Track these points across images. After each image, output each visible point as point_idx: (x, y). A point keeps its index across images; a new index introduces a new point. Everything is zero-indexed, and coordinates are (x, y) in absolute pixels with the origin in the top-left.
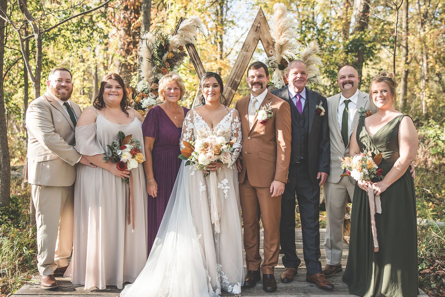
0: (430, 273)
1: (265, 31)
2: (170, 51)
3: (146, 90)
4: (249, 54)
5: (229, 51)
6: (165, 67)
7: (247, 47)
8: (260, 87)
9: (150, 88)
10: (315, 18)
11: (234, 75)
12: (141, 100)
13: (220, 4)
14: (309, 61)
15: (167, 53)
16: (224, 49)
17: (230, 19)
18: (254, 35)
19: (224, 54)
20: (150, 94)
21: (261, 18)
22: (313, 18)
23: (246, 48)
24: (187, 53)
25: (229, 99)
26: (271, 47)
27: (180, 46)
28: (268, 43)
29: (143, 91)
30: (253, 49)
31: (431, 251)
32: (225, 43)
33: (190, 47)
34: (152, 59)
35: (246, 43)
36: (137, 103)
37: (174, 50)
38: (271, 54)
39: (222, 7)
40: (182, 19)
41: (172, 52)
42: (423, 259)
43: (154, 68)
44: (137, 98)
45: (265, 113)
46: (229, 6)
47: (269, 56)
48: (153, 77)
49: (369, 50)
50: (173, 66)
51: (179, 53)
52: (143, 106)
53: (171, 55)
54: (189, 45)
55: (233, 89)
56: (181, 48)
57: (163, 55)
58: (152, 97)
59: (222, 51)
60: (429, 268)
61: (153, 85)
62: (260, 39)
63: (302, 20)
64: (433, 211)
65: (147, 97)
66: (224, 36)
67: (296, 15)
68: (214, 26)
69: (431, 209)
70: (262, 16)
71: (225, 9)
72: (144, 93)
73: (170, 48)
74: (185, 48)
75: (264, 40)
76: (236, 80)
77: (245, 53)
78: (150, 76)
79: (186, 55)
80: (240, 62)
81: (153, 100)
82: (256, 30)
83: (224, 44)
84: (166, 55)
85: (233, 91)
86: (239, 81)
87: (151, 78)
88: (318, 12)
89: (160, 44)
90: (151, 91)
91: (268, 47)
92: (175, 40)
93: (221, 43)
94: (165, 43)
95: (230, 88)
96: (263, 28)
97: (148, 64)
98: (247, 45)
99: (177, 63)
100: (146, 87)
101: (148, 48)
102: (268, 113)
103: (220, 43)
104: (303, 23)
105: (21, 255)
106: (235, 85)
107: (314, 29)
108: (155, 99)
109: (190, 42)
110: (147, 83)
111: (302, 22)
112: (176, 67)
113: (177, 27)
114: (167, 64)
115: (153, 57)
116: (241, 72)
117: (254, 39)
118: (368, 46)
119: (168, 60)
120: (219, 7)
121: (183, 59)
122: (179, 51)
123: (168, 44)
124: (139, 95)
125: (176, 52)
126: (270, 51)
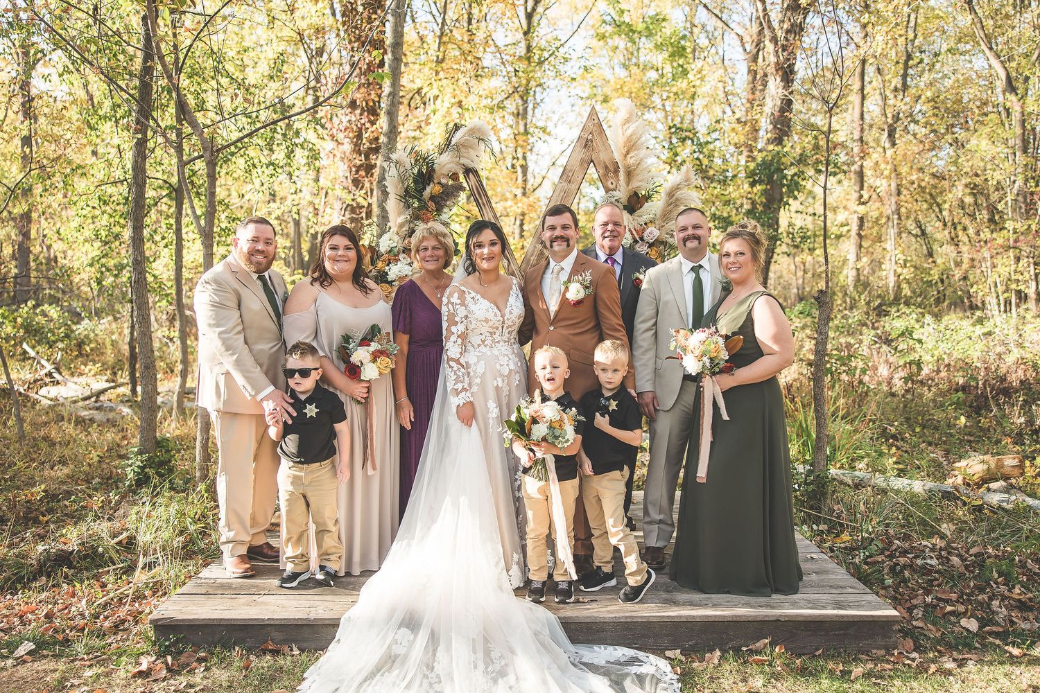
0: (883, 562)
1: (601, 147)
2: (436, 181)
3: (396, 250)
4: (574, 187)
5: (538, 181)
6: (428, 210)
7: (570, 174)
8: (565, 243)
9: (400, 246)
10: (695, 120)
12: (387, 268)
13: (522, 98)
14: (677, 199)
15: (432, 185)
16: (529, 176)
17: (541, 124)
18: (581, 154)
19: (529, 186)
20: (401, 256)
21: (593, 125)
22: (692, 121)
23: (568, 176)
24: (465, 185)
26: (611, 174)
27: (454, 174)
28: (606, 167)
29: (390, 251)
30: (581, 178)
31: (887, 525)
32: (531, 166)
33: (471, 175)
34: (406, 196)
35: (568, 168)
36: (379, 271)
37: (443, 181)
38: (611, 187)
39: (526, 102)
40: (457, 127)
41: (440, 183)
42: (873, 539)
43: (409, 212)
44: (380, 264)
46: (538, 101)
47: (607, 190)
48: (406, 227)
49: (791, 180)
50: (442, 207)
51: (452, 186)
52: (390, 278)
53: (438, 189)
54: (468, 171)
56: (454, 176)
57: (424, 189)
58: (405, 262)
59: (525, 181)
60: (882, 553)
61: (405, 241)
62: (592, 161)
63: (672, 125)
64: (896, 463)
65: (397, 261)
66: (528, 154)
67: (661, 114)
68: (512, 136)
69: (894, 459)
70: (596, 121)
71: (531, 106)
72: (392, 254)
73: (435, 176)
74: (462, 179)
75: (599, 162)
77: (565, 185)
78: (401, 226)
79: (463, 189)
81: (407, 267)
82: (586, 145)
83: (530, 170)
84: (428, 189)
87: (403, 229)
88: (700, 110)
89: (419, 170)
90: (404, 252)
91: (606, 175)
92: (445, 163)
93: (525, 168)
94: (428, 168)
96: (597, 142)
97: (399, 205)
98: (570, 171)
99: (448, 203)
100: (395, 245)
101: (400, 176)
102: (585, 288)
103: (522, 166)
104: (673, 130)
105: (181, 533)
107: (693, 141)
109: (471, 165)
110: (396, 238)
111: (670, 128)
112: (446, 210)
113: (449, 141)
114: (431, 205)
115: (407, 192)
117: (582, 161)
118: (790, 172)
119: (432, 198)
120: (520, 102)
121: (459, 196)
122: (451, 182)
123: (433, 170)
124: (383, 258)
125: (447, 185)
126: (609, 183)
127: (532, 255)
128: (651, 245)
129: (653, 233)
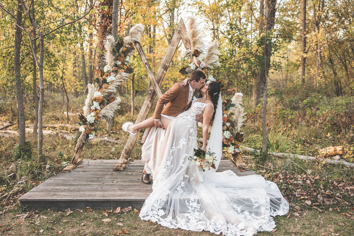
1: (184, 33)
2: (124, 46)
3: (110, 71)
4: (174, 48)
6: (121, 57)
7: (173, 43)
9: (111, 70)
11: (165, 61)
12: (106, 78)
14: (212, 52)
15: (123, 47)
18: (177, 36)
20: (112, 73)
21: (182, 25)
23: (172, 44)
24: (135, 47)
25: (162, 76)
26: (188, 43)
28: (186, 40)
30: (177, 44)
33: (137, 44)
34: (114, 52)
35: (173, 41)
36: (104, 79)
37: (127, 46)
40: (132, 26)
41: (125, 47)
43: (114, 58)
44: (104, 77)
47: (187, 49)
48: (113, 63)
50: (126, 56)
51: (130, 48)
52: (107, 82)
53: (125, 49)
54: (136, 42)
55: (164, 70)
56: (131, 44)
57: (120, 49)
58: (113, 76)
61: (113, 68)
62: (181, 38)
65: (110, 75)
70: (183, 23)
72: (108, 73)
73: (124, 44)
74: (133, 44)
75: (184, 39)
76: (166, 64)
77: (172, 47)
78: (111, 63)
79: (134, 49)
80: (169, 53)
82: (179, 33)
84: (121, 49)
85: (165, 72)
86: (168, 65)
87: (112, 64)
89: (118, 42)
90: (113, 72)
91: (186, 43)
92: (127, 39)
94: (121, 41)
95: (162, 70)
96: (183, 31)
97: (110, 55)
99: (129, 54)
100: (109, 69)
106: (166, 67)
109: (137, 40)
110: (110, 67)
112: (128, 57)
113: (129, 31)
114: (123, 55)
115: (113, 49)
116: (169, 59)
117: (178, 38)
119: (123, 52)
121: (132, 51)
122: (129, 46)
123: (123, 42)
124: (105, 74)
126: (188, 46)
127: (160, 73)
128: (203, 69)
129: (203, 64)
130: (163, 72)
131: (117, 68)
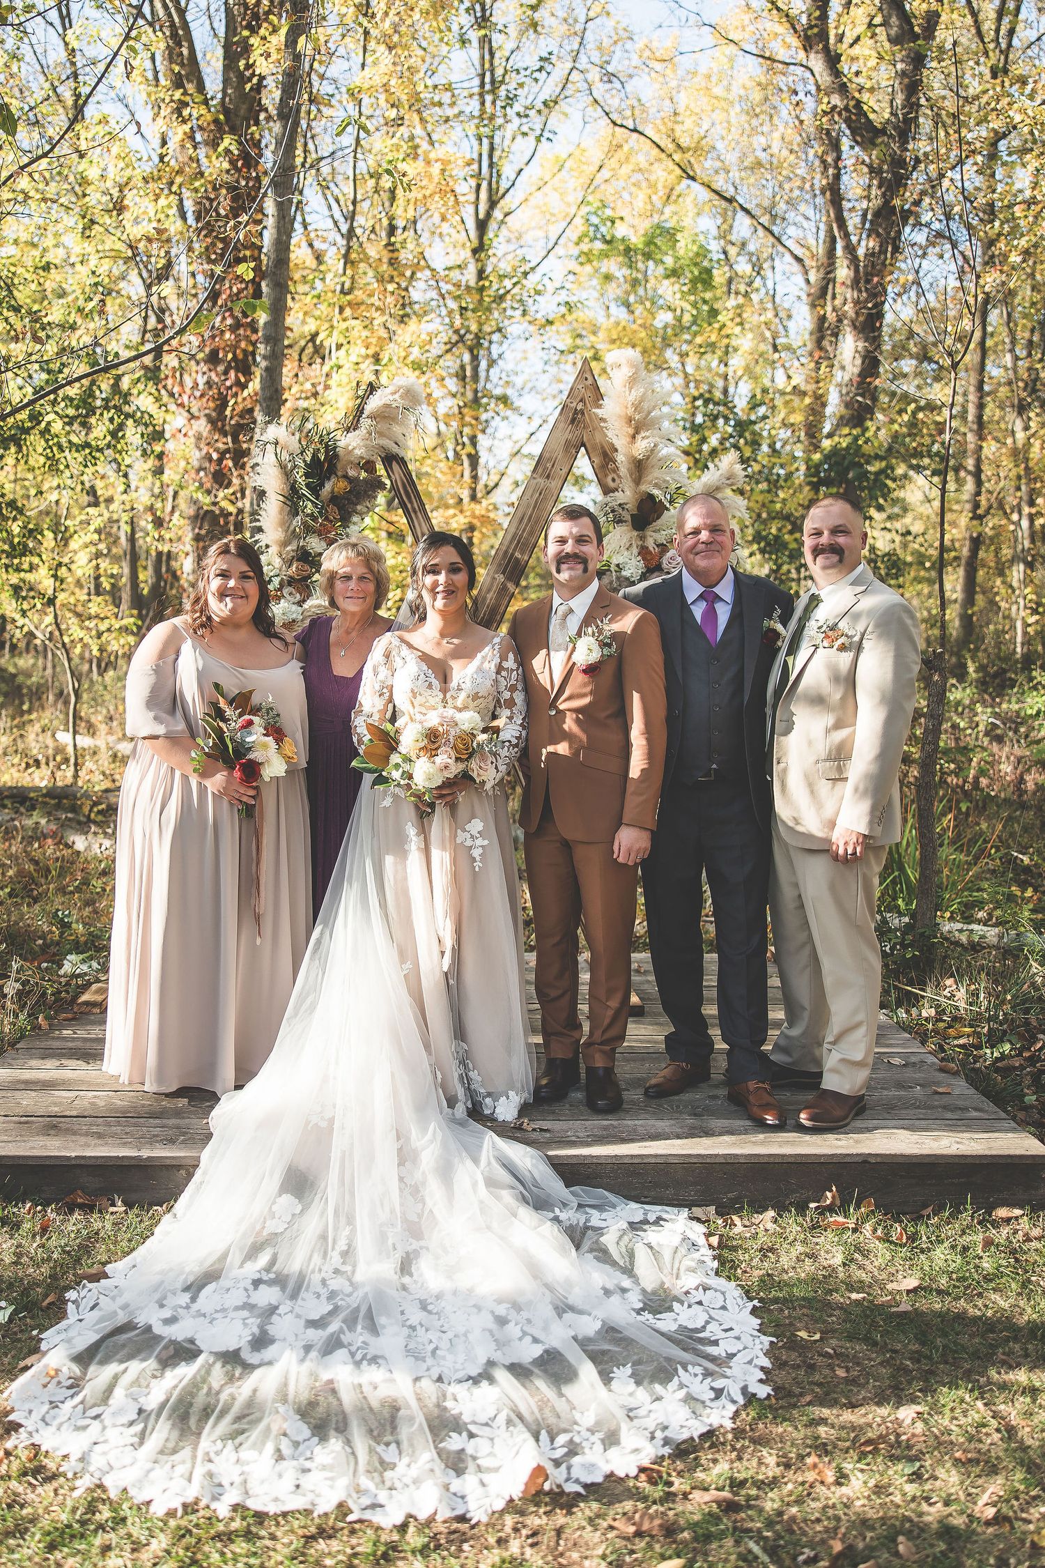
0: (1022, 1068)
1: (596, 424)
2: (340, 473)
3: (277, 581)
4: (554, 484)
5: (494, 478)
6: (327, 518)
7: (549, 465)
8: (581, 566)
10: (731, 390)
11: (511, 543)
13: (471, 350)
15: (333, 480)
16: (481, 472)
17: (498, 392)
18: (566, 434)
19: (480, 487)
20: (286, 591)
21: (586, 388)
22: (725, 391)
23: (545, 469)
24: (385, 479)
25: (497, 606)
26: (612, 466)
27: (368, 462)
28: (604, 453)
30: (565, 470)
31: (1027, 1011)
32: (484, 458)
33: (395, 465)
34: (292, 499)
35: (547, 455)
37: (352, 473)
38: (612, 485)
39: (475, 358)
40: (372, 388)
41: (346, 477)
42: (1005, 1032)
43: (297, 522)
45: (595, 647)
46: (495, 356)
47: (607, 491)
48: (294, 545)
49: (876, 480)
50: (350, 515)
51: (365, 480)
53: (343, 485)
54: (391, 459)
55: (509, 579)
56: (369, 466)
57: (322, 485)
58: (291, 600)
59: (475, 478)
60: (1020, 1054)
61: (293, 568)
62: (583, 445)
63: (696, 394)
64: (1033, 911)
65: (279, 598)
66: (480, 437)
67: (679, 381)
68: (456, 410)
69: (1031, 906)
70: (590, 381)
71: (483, 364)
73: (339, 466)
74: (381, 470)
75: (594, 448)
76: (517, 555)
77: (541, 481)
78: (285, 544)
79: (381, 485)
80: (528, 508)
81: (294, 608)
82: (574, 420)
83: (482, 461)
84: (328, 487)
85: (511, 586)
86: (527, 557)
87: (289, 548)
88: (739, 373)
89: (314, 455)
90: (290, 584)
91: (603, 466)
92: (353, 444)
93: (474, 460)
94: (327, 452)
95: (501, 578)
96: (592, 414)
97: (282, 510)
98: (549, 460)
99: (359, 508)
100: (275, 572)
101: (282, 466)
102: (603, 645)
103: (469, 456)
104: (699, 403)
106: (514, 568)
107: (727, 419)
108: (300, 603)
109: (395, 449)
110: (277, 561)
111: (695, 399)
112: (355, 519)
113: (360, 409)
114: (334, 512)
115: (293, 488)
116: (531, 533)
117: (568, 444)
118: (873, 468)
119: (334, 499)
120: (467, 357)
121: (375, 498)
122: (363, 475)
123: (336, 456)
125: (357, 479)
126: (609, 479)
127: (489, 591)
130: (503, 589)
131: (307, 567)
